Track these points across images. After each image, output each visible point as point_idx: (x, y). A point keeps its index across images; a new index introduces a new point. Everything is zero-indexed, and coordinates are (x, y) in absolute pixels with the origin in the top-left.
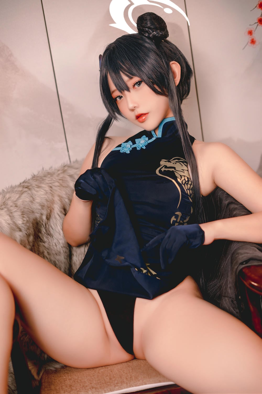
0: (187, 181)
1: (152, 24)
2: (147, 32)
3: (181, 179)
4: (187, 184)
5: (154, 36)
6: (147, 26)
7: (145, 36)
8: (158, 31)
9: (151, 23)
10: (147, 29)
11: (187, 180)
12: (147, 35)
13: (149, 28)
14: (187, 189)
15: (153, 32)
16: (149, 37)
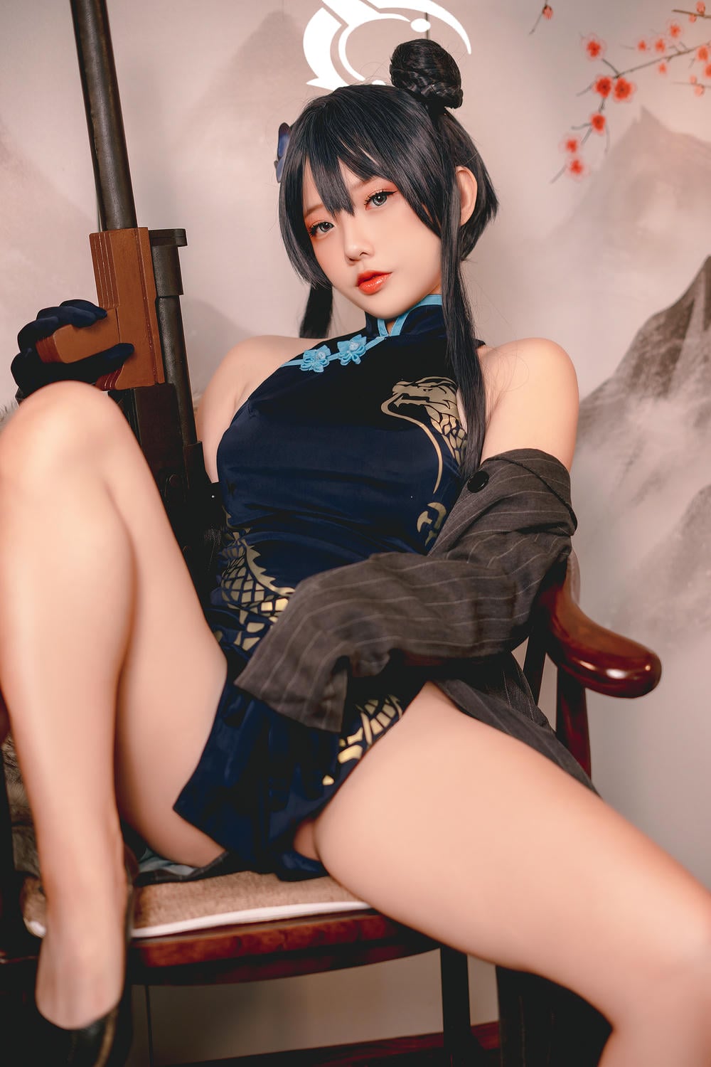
0: (454, 429)
1: (430, 64)
2: (416, 81)
3: (441, 420)
4: (455, 436)
5: (431, 94)
6: (419, 67)
7: (410, 92)
8: (443, 84)
9: (427, 62)
10: (416, 75)
11: (454, 425)
12: (413, 90)
13: (421, 72)
14: (455, 447)
15: (429, 84)
16: (417, 96)
